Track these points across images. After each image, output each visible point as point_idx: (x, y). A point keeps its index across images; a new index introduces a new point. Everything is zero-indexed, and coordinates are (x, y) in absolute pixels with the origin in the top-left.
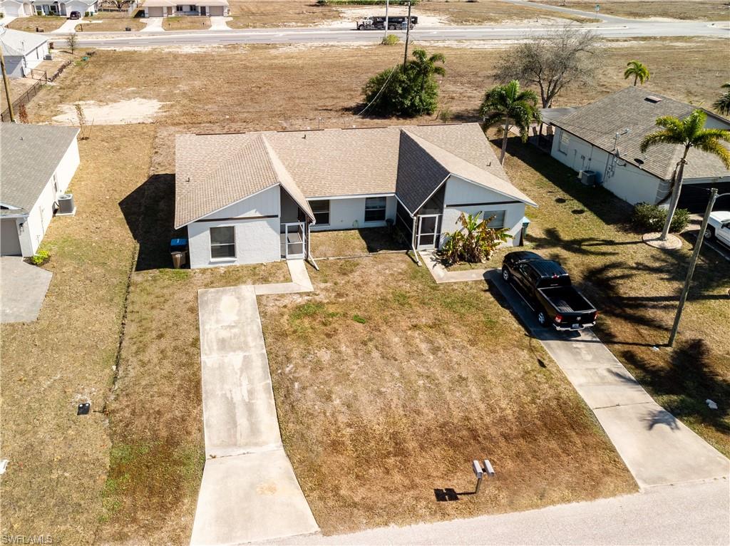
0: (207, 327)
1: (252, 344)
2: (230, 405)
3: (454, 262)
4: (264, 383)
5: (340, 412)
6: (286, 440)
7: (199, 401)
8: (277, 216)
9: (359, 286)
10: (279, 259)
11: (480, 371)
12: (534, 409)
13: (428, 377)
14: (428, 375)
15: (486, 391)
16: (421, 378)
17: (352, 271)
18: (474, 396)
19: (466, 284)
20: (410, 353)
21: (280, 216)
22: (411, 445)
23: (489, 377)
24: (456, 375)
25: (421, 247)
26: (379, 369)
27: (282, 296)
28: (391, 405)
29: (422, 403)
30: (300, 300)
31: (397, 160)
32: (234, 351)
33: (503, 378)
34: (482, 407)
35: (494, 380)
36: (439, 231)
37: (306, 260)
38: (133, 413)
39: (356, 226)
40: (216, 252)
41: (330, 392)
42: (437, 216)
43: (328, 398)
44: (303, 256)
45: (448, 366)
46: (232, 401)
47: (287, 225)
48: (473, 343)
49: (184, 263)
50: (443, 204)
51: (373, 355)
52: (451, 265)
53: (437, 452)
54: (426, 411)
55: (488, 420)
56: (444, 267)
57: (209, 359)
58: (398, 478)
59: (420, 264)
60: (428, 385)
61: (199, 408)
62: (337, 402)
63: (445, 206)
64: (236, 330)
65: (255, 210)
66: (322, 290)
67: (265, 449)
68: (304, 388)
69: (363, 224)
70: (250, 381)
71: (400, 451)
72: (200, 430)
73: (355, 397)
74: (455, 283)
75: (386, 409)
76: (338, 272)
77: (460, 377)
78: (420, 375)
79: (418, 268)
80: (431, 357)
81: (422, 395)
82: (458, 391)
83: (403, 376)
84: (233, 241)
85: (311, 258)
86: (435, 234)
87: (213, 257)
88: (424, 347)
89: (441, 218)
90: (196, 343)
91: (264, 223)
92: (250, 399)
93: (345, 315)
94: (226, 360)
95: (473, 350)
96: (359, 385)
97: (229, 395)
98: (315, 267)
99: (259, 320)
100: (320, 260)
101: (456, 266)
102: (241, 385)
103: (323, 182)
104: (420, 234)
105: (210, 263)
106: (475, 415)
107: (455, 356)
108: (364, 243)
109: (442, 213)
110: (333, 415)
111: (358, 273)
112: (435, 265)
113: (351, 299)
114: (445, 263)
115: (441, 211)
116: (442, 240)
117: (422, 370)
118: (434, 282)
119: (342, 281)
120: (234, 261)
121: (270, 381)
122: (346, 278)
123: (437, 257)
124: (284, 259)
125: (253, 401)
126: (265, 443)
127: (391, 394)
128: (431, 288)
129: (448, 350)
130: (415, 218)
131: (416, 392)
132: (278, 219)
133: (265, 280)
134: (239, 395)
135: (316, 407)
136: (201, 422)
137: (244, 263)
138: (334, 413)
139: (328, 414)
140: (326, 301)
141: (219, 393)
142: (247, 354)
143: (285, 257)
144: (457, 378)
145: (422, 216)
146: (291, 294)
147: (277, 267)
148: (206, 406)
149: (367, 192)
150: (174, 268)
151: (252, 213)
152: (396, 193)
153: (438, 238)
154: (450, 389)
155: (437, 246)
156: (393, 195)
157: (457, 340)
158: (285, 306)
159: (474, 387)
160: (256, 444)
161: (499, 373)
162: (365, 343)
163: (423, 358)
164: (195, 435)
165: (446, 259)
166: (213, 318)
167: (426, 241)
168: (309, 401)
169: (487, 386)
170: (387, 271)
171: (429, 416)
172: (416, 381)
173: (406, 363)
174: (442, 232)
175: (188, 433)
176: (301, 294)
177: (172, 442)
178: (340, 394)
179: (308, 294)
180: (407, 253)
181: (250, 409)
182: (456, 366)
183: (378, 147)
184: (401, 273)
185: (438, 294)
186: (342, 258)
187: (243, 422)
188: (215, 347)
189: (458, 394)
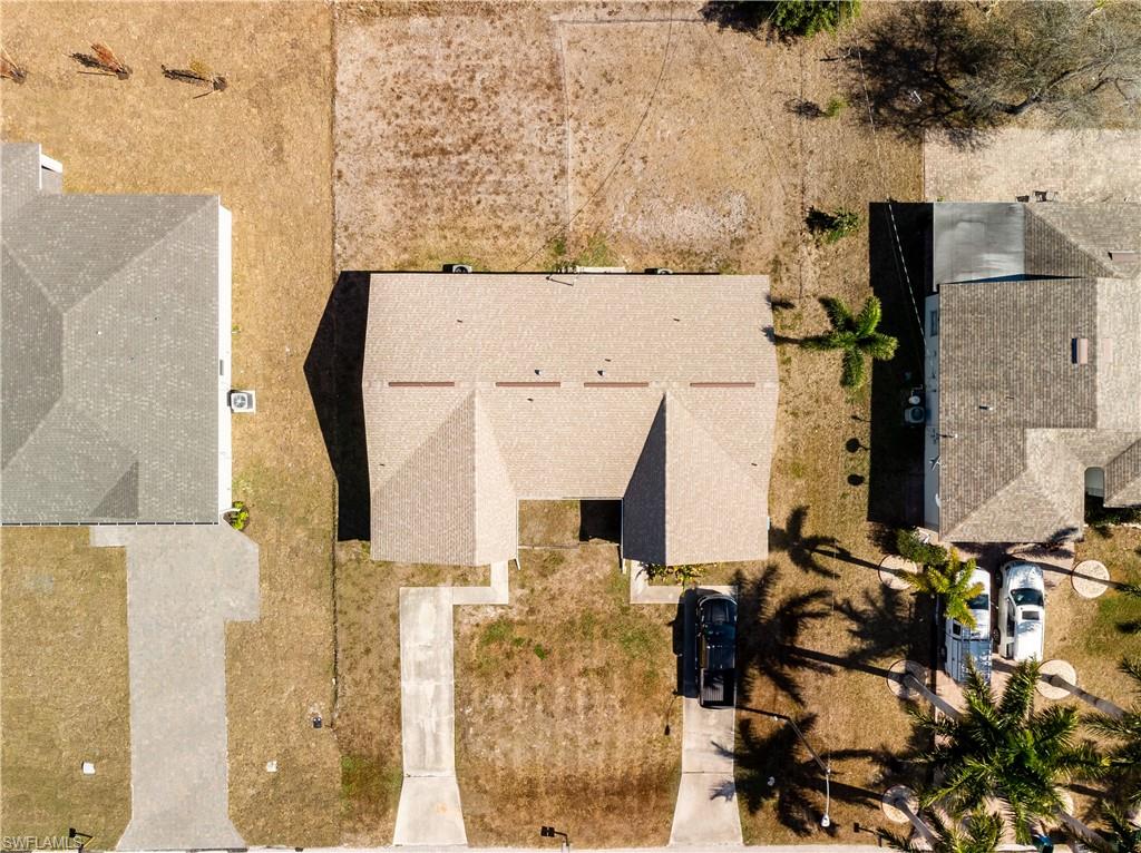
0: (407, 644)
1: (443, 673)
2: (422, 733)
4: (448, 717)
5: (498, 759)
6: (458, 770)
7: (400, 728)
9: (554, 596)
12: (637, 772)
13: (571, 739)
17: (553, 571)
19: (658, 608)
20: (568, 710)
22: (542, 789)
23: (618, 744)
24: (593, 740)
26: (537, 726)
27: (477, 608)
28: (536, 758)
29: (560, 759)
30: (493, 615)
32: (428, 679)
34: (602, 766)
38: (353, 732)
41: (495, 743)
43: (492, 748)
45: (590, 730)
46: (423, 730)
48: (623, 703)
51: (537, 707)
53: (555, 799)
54: (560, 764)
55: (601, 776)
56: (647, 576)
57: (408, 685)
58: (523, 814)
60: (569, 746)
61: (400, 733)
62: (498, 751)
64: (431, 653)
66: (517, 600)
67: (443, 774)
68: (476, 735)
70: (439, 714)
71: (532, 795)
72: (401, 753)
73: (512, 750)
74: (647, 605)
75: (532, 763)
76: (539, 572)
77: (596, 741)
79: (620, 575)
81: (562, 753)
88: (581, 702)
90: (397, 664)
92: (437, 730)
93: (529, 643)
94: (421, 688)
95: (619, 713)
97: (421, 725)
98: (516, 564)
99: (452, 642)
102: (430, 716)
106: (592, 773)
110: (493, 760)
111: (557, 575)
112: (640, 573)
113: (541, 617)
117: (570, 731)
118: (628, 600)
119: (539, 586)
121: (453, 716)
122: (545, 583)
125: (439, 734)
126: (444, 770)
128: (622, 610)
131: (558, 751)
133: (464, 579)
134: (429, 726)
135: (482, 753)
136: (401, 746)
139: (490, 760)
140: (517, 619)
141: (414, 722)
142: (438, 684)
144: (593, 742)
146: (486, 605)
148: (405, 733)
154: (584, 751)
158: (478, 625)
160: (438, 770)
162: (535, 690)
163: (575, 718)
164: (397, 756)
166: (412, 633)
168: (478, 747)
170: (588, 577)
171: (559, 771)
172: (561, 742)
175: (392, 755)
176: (495, 607)
177: (381, 760)
178: (503, 744)
179: (502, 606)
180: (619, 548)
181: (436, 741)
184: (600, 582)
185: (625, 621)
186: (548, 547)
187: (430, 750)
188: (413, 673)
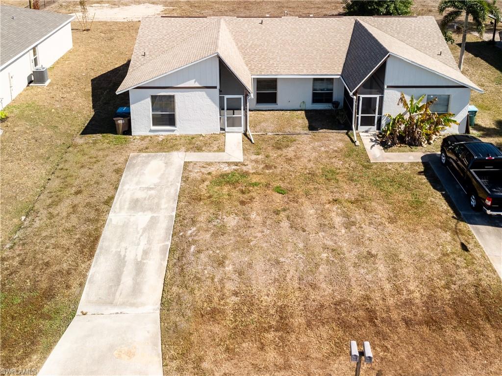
0: (126, 187)
1: (163, 206)
2: (121, 261)
3: (394, 144)
4: (161, 245)
5: (229, 279)
6: (165, 304)
7: (92, 256)
8: (215, 87)
9: (290, 159)
10: (218, 131)
11: (393, 248)
12: (446, 295)
13: (333, 250)
14: (334, 248)
15: (394, 270)
16: (326, 250)
17: (287, 146)
18: (380, 275)
19: (401, 165)
20: (322, 226)
21: (218, 87)
22: (298, 321)
23: (402, 256)
24: (364, 251)
25: (362, 128)
26: (284, 239)
27: (210, 164)
28: (286, 276)
29: (322, 277)
30: (226, 169)
31: (348, 47)
32: (144, 212)
33: (417, 258)
34: (388, 287)
35: (406, 259)
36: (380, 112)
37: (245, 134)
38: (22, 263)
39: (304, 108)
40: (157, 121)
41: (225, 257)
42: (378, 96)
43: (221, 263)
44: (242, 129)
45: (358, 242)
46: (124, 259)
47: (226, 97)
48: (392, 220)
49: (126, 129)
50: (383, 84)
51: (282, 224)
52: (390, 146)
53: (324, 331)
54: (324, 285)
55: (391, 301)
56: (382, 148)
57: (115, 217)
58: (272, 355)
59: (358, 143)
60: (332, 259)
61: (89, 262)
62: (229, 268)
63: (386, 87)
64: (153, 192)
65: (194, 80)
66: (252, 161)
67: (140, 310)
68: (199, 252)
69: (310, 106)
70: (149, 242)
71: (284, 326)
72: (82, 285)
73: (250, 265)
74: (390, 163)
75: (279, 282)
76: (273, 146)
77: (369, 253)
78: (325, 248)
79: (354, 147)
80: (343, 231)
81: (323, 269)
82: (363, 268)
83: (306, 247)
84: (174, 110)
85: (249, 133)
86: (377, 115)
87: (154, 125)
88: (338, 220)
89: (381, 99)
90: (109, 202)
91: (203, 94)
92: (143, 259)
93: (267, 186)
94: (132, 219)
95: (390, 228)
96: (257, 253)
97: (122, 254)
98: (251, 140)
99: (179, 185)
100: (258, 135)
101: (394, 148)
102: (138, 244)
103: (271, 62)
104: (360, 115)
105: (151, 131)
106: (377, 296)
107: (369, 231)
108: (307, 122)
109: (383, 93)
110: (221, 281)
111: (292, 148)
112: (373, 146)
113: (278, 171)
114: (385, 145)
115: (381, 91)
116: (383, 122)
117: (330, 243)
118: (368, 161)
119: (274, 154)
120: (173, 131)
121: (169, 243)
122: (279, 152)
123: (378, 138)
124: (223, 132)
125: (145, 261)
126: (143, 304)
127: (289, 265)
128: (364, 166)
129: (363, 225)
130: (355, 97)
131: (317, 265)
132: (217, 91)
133: (199, 149)
134: (133, 254)
135: (206, 272)
136: (85, 276)
137: (184, 133)
138: (222, 280)
139: (216, 280)
140: (251, 171)
141: (114, 250)
142: (155, 215)
143: (224, 130)
144: (365, 253)
145: (362, 96)
146: (219, 163)
147: (214, 138)
148: (96, 262)
149: (313, 73)
150: (117, 134)
151: (192, 83)
152: (341, 75)
153: (380, 120)
154: (355, 265)
155: (379, 128)
156: (338, 77)
157: (376, 216)
158: (209, 173)
159: (382, 265)
160: (132, 305)
161: (413, 253)
162: (277, 213)
163: (333, 231)
164: (75, 289)
165: (386, 141)
166: (135, 179)
167: (367, 122)
168: (200, 265)
169: (397, 265)
170: (323, 149)
171: (326, 291)
172: (319, 254)
173: (314, 235)
174: (383, 114)
175: (68, 287)
176: (229, 164)
177: (49, 294)
178: (235, 259)
179: (236, 164)
180: (347, 134)
181: (139, 268)
182: (367, 242)
183: (331, 34)
184: (336, 151)
185: (370, 172)
186: (280, 133)
187: (127, 280)
188: (126, 206)
189: (362, 271)
